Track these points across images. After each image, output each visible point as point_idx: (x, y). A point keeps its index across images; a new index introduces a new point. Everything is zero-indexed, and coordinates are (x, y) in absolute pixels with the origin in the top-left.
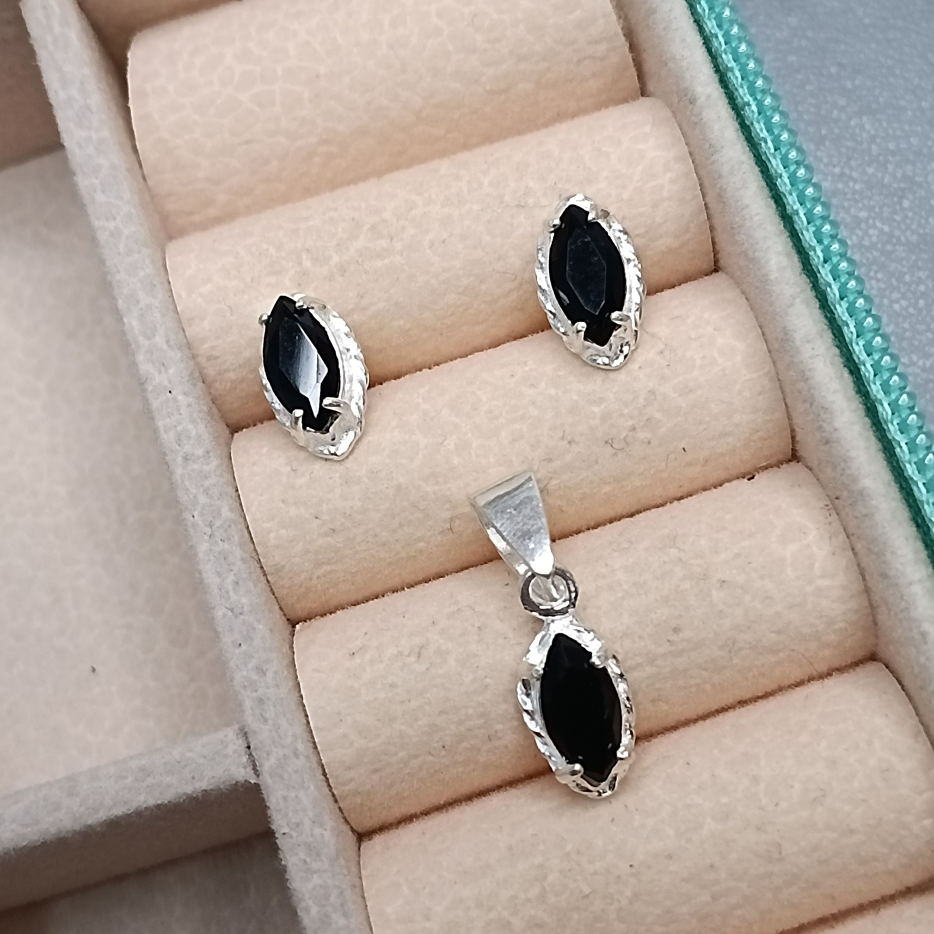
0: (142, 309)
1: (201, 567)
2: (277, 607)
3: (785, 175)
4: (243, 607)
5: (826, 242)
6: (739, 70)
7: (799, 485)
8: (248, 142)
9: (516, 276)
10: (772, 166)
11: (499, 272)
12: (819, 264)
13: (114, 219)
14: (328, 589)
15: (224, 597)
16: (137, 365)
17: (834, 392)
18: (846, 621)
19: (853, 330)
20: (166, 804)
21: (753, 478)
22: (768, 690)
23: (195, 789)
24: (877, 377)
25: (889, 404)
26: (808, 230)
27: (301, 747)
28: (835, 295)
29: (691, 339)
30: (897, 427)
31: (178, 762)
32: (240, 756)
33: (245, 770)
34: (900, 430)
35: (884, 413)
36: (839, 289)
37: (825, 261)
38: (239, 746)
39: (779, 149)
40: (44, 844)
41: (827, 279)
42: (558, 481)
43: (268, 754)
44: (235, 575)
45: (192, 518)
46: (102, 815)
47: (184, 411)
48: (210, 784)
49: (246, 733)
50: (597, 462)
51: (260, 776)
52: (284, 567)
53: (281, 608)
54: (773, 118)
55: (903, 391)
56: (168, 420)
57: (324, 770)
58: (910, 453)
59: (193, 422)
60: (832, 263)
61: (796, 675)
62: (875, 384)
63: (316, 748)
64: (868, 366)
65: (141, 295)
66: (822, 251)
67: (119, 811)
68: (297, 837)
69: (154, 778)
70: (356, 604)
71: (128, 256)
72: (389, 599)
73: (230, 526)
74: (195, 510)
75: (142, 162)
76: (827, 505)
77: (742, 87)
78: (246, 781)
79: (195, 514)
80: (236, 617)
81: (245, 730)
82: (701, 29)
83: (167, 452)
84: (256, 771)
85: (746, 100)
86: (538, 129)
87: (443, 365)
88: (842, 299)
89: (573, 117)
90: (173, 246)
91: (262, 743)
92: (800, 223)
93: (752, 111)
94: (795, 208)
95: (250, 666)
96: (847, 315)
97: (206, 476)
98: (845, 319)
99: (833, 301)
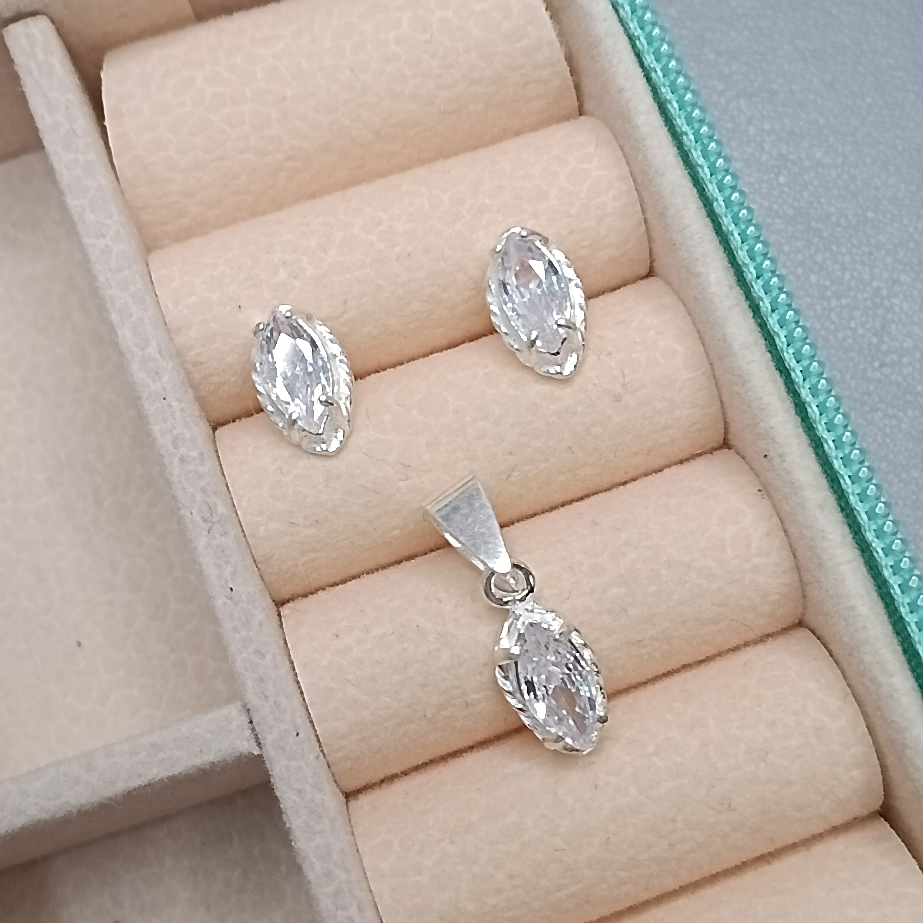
0: (134, 322)
1: (201, 560)
2: (266, 592)
3: (720, 199)
4: (241, 596)
5: (758, 260)
6: (677, 102)
7: (734, 473)
8: (219, 159)
10: (709, 190)
11: (459, 282)
12: (752, 279)
13: (104, 237)
14: (311, 573)
16: (132, 374)
17: (769, 395)
18: (779, 594)
19: (784, 339)
20: (177, 775)
23: (204, 761)
24: (806, 381)
25: (817, 406)
26: (742, 249)
27: (299, 721)
28: (767, 308)
29: (635, 342)
30: (824, 426)
31: (187, 738)
32: (243, 730)
33: (249, 743)
34: (827, 429)
35: (813, 414)
36: (770, 303)
37: (758, 277)
38: (243, 721)
39: (715, 174)
41: (760, 294)
42: (519, 473)
43: (270, 727)
44: (232, 566)
45: (190, 515)
46: (119, 788)
48: (217, 757)
49: (248, 710)
51: (263, 748)
52: (273, 555)
53: (269, 592)
54: (709, 146)
55: (830, 394)
56: (164, 425)
57: (319, 740)
58: (836, 449)
59: (188, 426)
60: (764, 278)
61: (734, 642)
62: (804, 388)
63: (312, 722)
64: (798, 372)
65: (133, 308)
66: (755, 268)
67: (134, 783)
68: (300, 801)
70: (335, 585)
71: (119, 272)
72: (366, 580)
73: (225, 522)
74: (193, 507)
76: (760, 491)
77: (680, 117)
78: (249, 753)
79: (194, 511)
80: (236, 605)
81: (248, 707)
82: (642, 64)
83: (164, 455)
84: (259, 744)
85: (683, 129)
86: (486, 145)
87: (406, 365)
88: (773, 311)
89: (518, 133)
90: (154, 259)
91: (264, 718)
92: (735, 243)
93: (689, 139)
94: (730, 229)
95: (251, 649)
96: (778, 327)
97: (201, 477)
98: (776, 330)
99: (765, 312)
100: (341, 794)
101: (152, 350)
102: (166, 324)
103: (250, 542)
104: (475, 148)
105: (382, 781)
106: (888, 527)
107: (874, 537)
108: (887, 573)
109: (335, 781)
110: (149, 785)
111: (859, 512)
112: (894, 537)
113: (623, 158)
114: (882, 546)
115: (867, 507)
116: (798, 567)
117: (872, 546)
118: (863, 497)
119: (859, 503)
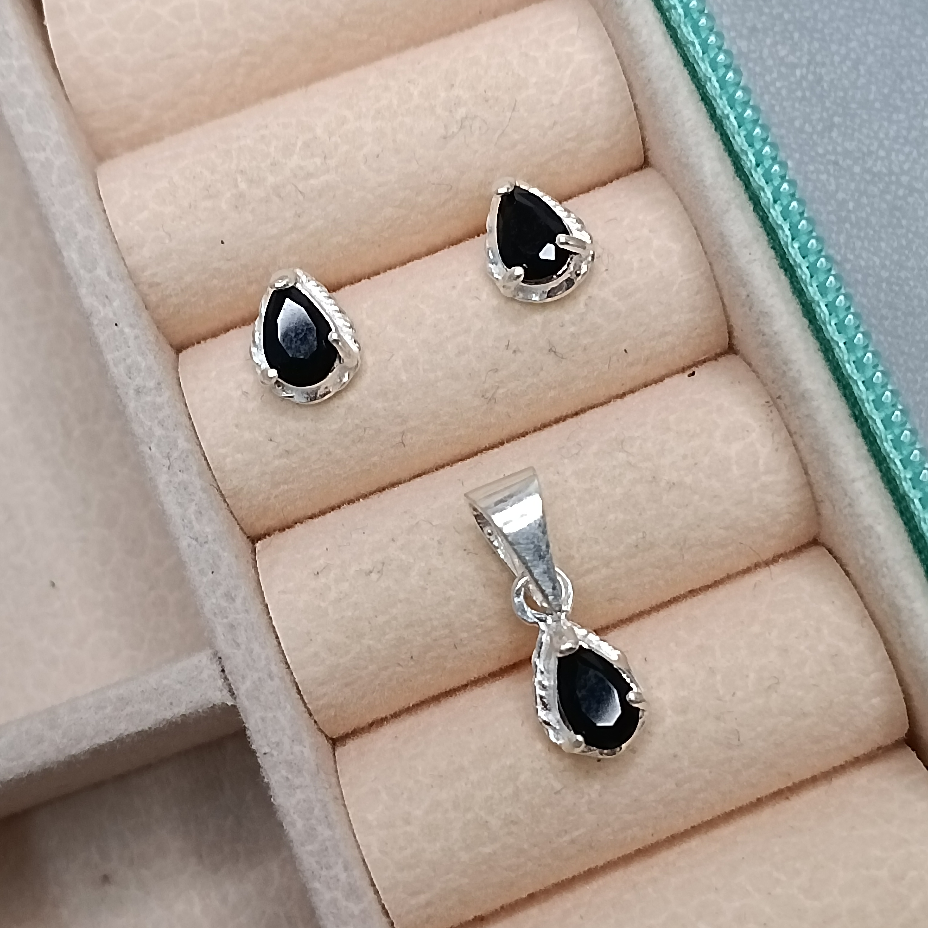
0: (80, 242)
1: (162, 498)
2: (238, 528)
3: (714, 79)
4: (207, 536)
5: (758, 146)
7: (739, 382)
8: (169, 57)
9: (452, 187)
10: (701, 70)
11: (434, 184)
12: (751, 167)
13: (44, 150)
14: (286, 506)
15: (187, 527)
16: (80, 298)
17: (772, 296)
18: (790, 513)
19: (788, 233)
20: (146, 731)
21: (693, 374)
22: (718, 578)
23: (174, 715)
24: (813, 278)
25: (826, 305)
26: (739, 135)
27: (274, 669)
28: (769, 199)
29: (627, 241)
30: (835, 327)
31: (156, 690)
32: (215, 680)
33: (221, 694)
34: (838, 331)
35: (822, 315)
36: (772, 193)
37: (758, 165)
38: (214, 670)
39: (707, 52)
40: (30, 775)
41: (760, 183)
42: (505, 390)
43: (243, 678)
44: (196, 504)
45: (149, 450)
46: (85, 745)
48: (189, 709)
49: (220, 658)
50: (542, 369)
51: (237, 698)
52: (242, 489)
53: (241, 528)
54: (700, 21)
55: (840, 292)
56: (117, 354)
57: (298, 688)
58: (848, 352)
59: (143, 354)
60: (764, 166)
61: (744, 564)
62: (812, 286)
63: (289, 667)
64: (805, 269)
65: (79, 227)
66: (754, 155)
67: (102, 740)
68: (278, 755)
69: (133, 707)
70: (313, 517)
71: (61, 187)
72: (346, 510)
73: (187, 456)
74: (151, 442)
75: (63, 81)
76: (767, 402)
78: (223, 703)
79: (152, 446)
80: (201, 546)
81: (219, 655)
83: (118, 386)
84: (233, 694)
86: (461, 29)
87: (382, 275)
88: (775, 202)
89: (496, 15)
90: (104, 171)
91: (236, 667)
92: (731, 127)
93: (678, 14)
94: (726, 112)
95: (219, 593)
96: (781, 218)
97: (160, 408)
98: (779, 222)
99: (767, 205)
100: (326, 741)
102: (115, 241)
103: (216, 476)
104: (449, 33)
105: (371, 725)
106: (906, 436)
107: (891, 447)
108: (907, 486)
109: (319, 729)
110: (117, 741)
111: (874, 421)
112: (912, 448)
113: (609, 39)
114: (900, 457)
115: (883, 415)
116: (809, 485)
117: (890, 458)
118: (878, 404)
119: (874, 411)
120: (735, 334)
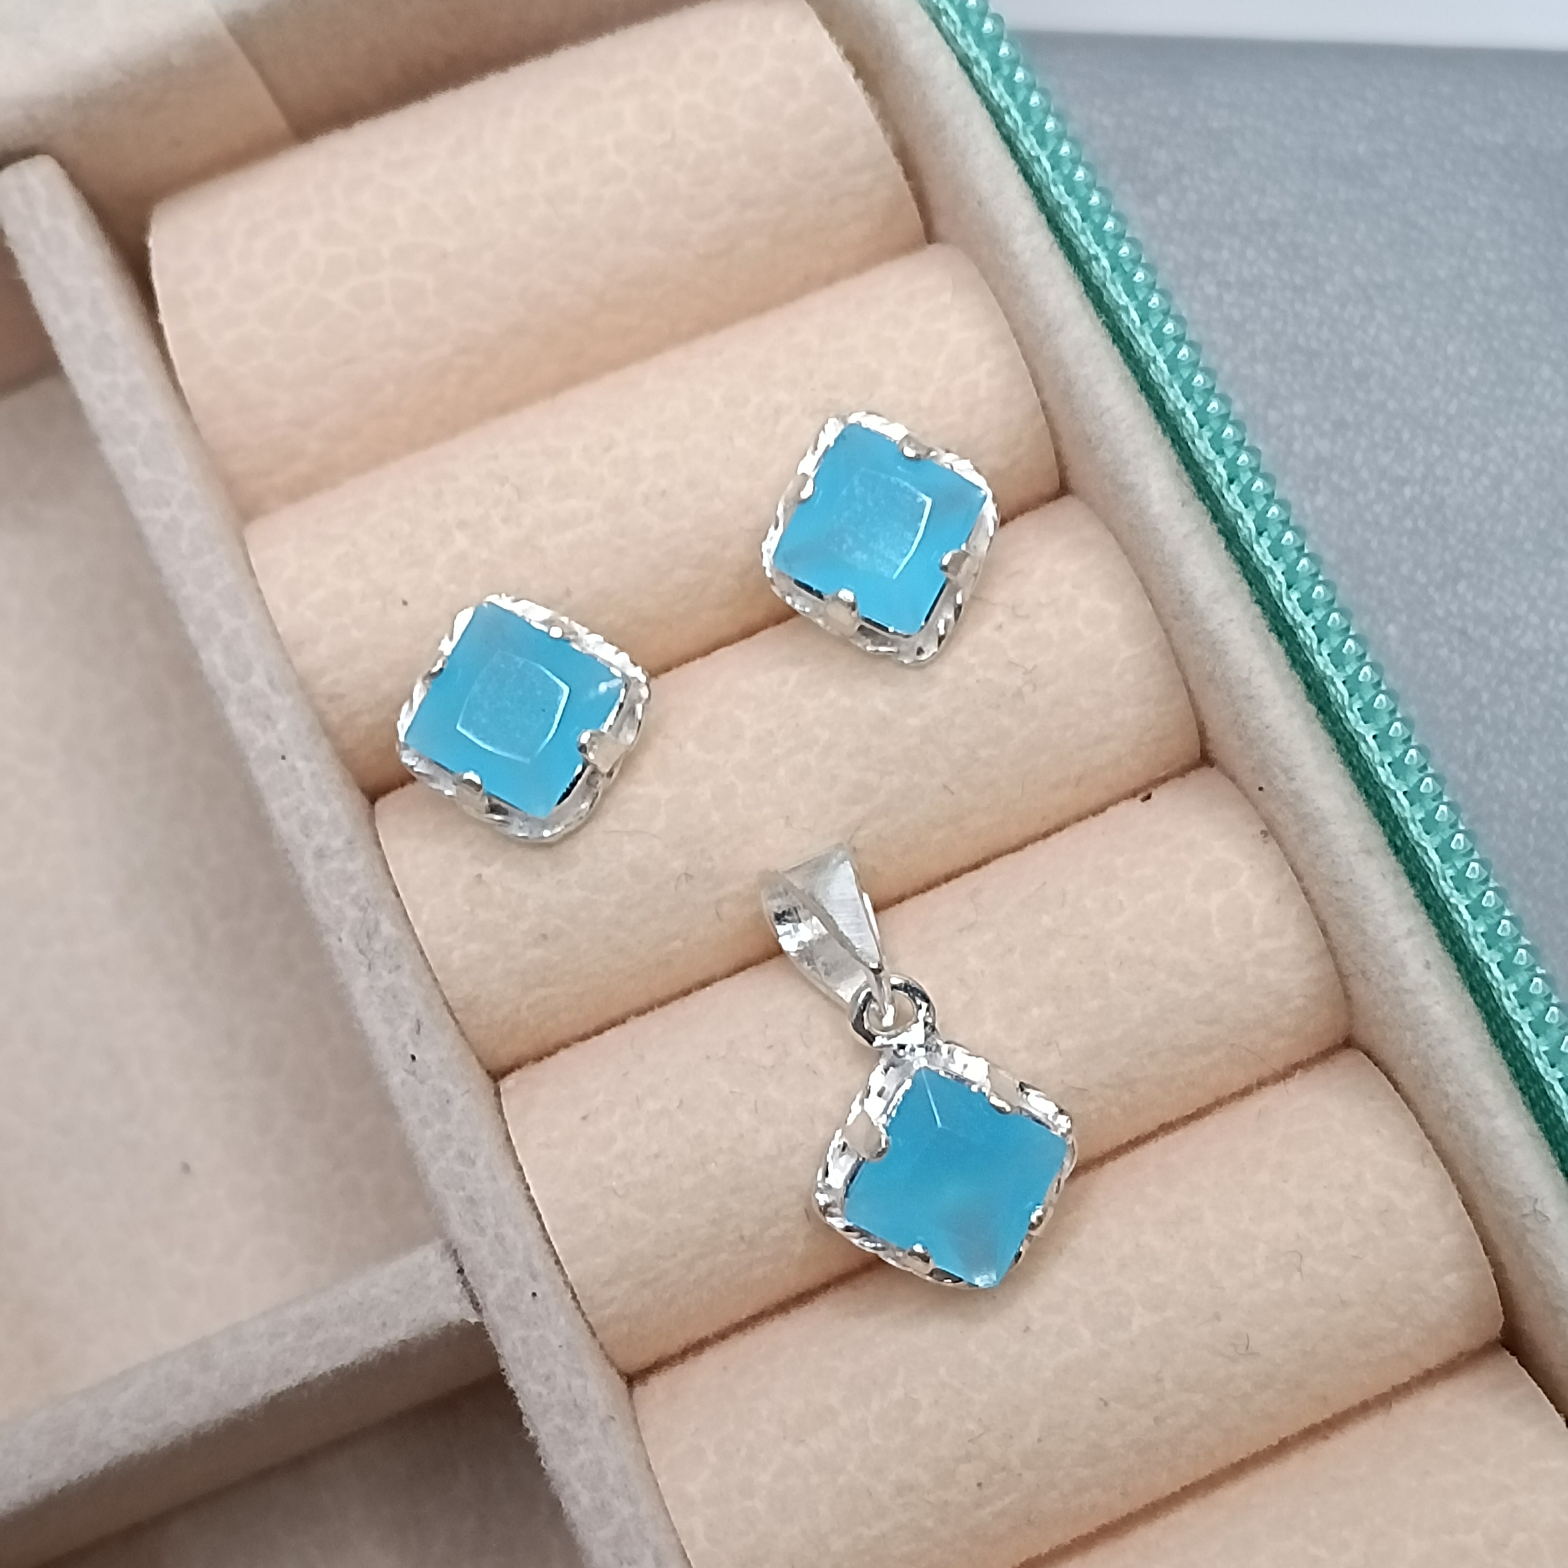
0: (226, 637)
1: (360, 1014)
2: (474, 1058)
3: (1160, 359)
4: (429, 1067)
5: (1229, 453)
6: (1077, 208)
7: (1218, 804)
8: (347, 362)
10: (1140, 346)
12: (1222, 485)
13: (168, 504)
14: (544, 1022)
16: (227, 721)
17: (1260, 673)
18: (1305, 996)
19: (1281, 578)
20: (348, 1366)
21: (1149, 797)
22: (1202, 1104)
23: (389, 1340)
24: (1323, 643)
25: (1344, 682)
26: (1201, 438)
27: (537, 1263)
28: (1249, 529)
29: (1041, 604)
30: (1358, 714)
31: (361, 1304)
32: (449, 1285)
33: (460, 1305)
34: (1363, 719)
35: (1339, 696)
36: (1254, 521)
37: (1231, 481)
38: (447, 1271)
39: (1148, 319)
41: (1235, 507)
43: (492, 1277)
45: (338, 942)
46: (256, 1394)
47: (307, 782)
48: (410, 1331)
49: (455, 1251)
51: (483, 1311)
52: (477, 997)
53: (478, 1058)
54: (1134, 275)
55: (1364, 662)
56: (285, 801)
57: (573, 1292)
58: (1381, 750)
59: (324, 798)
60: (1240, 481)
61: (1239, 1080)
62: (1321, 654)
63: (559, 1263)
64: (1309, 630)
65: (223, 615)
66: (1224, 466)
68: (549, 1394)
69: (327, 1331)
70: (585, 1037)
71: (196, 558)
72: (634, 1025)
73: (396, 949)
74: (341, 929)
76: (1262, 832)
77: (1084, 233)
78: (462, 1320)
79: (343, 935)
80: (422, 1082)
81: (454, 1246)
82: (1014, 151)
83: (289, 848)
84: (477, 1305)
85: (1092, 252)
88: (1260, 534)
89: (830, 280)
90: (255, 533)
91: (481, 1263)
92: (1189, 427)
93: (1102, 267)
94: (1180, 406)
95: (451, 1153)
96: (1270, 558)
97: (350, 879)
98: (1267, 564)
99: (1248, 538)
100: (618, 1377)
101: (258, 680)
102: (277, 636)
103: (439, 978)
105: (686, 1351)
106: (1474, 871)
107: (1452, 888)
108: (1478, 945)
109: (607, 1357)
110: (304, 1385)
111: (1425, 850)
112: (1484, 888)
113: (1000, 309)
114: (1467, 902)
115: (1437, 840)
116: (1332, 951)
117: (1450, 904)
118: (1429, 825)
119: (1424, 835)
120: (1209, 734)
